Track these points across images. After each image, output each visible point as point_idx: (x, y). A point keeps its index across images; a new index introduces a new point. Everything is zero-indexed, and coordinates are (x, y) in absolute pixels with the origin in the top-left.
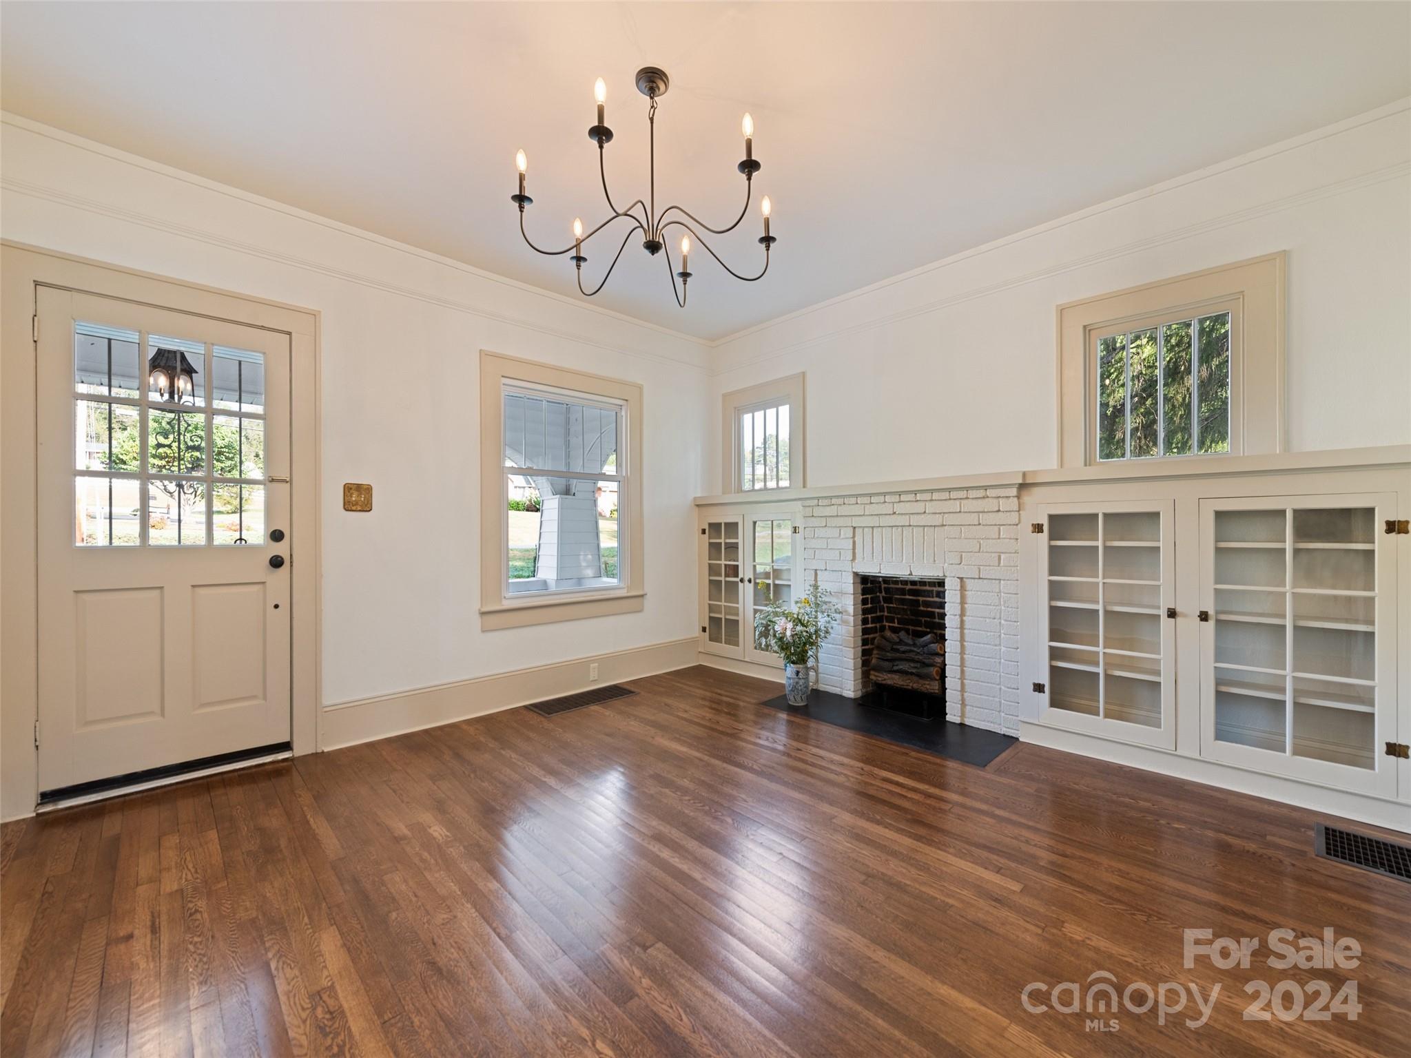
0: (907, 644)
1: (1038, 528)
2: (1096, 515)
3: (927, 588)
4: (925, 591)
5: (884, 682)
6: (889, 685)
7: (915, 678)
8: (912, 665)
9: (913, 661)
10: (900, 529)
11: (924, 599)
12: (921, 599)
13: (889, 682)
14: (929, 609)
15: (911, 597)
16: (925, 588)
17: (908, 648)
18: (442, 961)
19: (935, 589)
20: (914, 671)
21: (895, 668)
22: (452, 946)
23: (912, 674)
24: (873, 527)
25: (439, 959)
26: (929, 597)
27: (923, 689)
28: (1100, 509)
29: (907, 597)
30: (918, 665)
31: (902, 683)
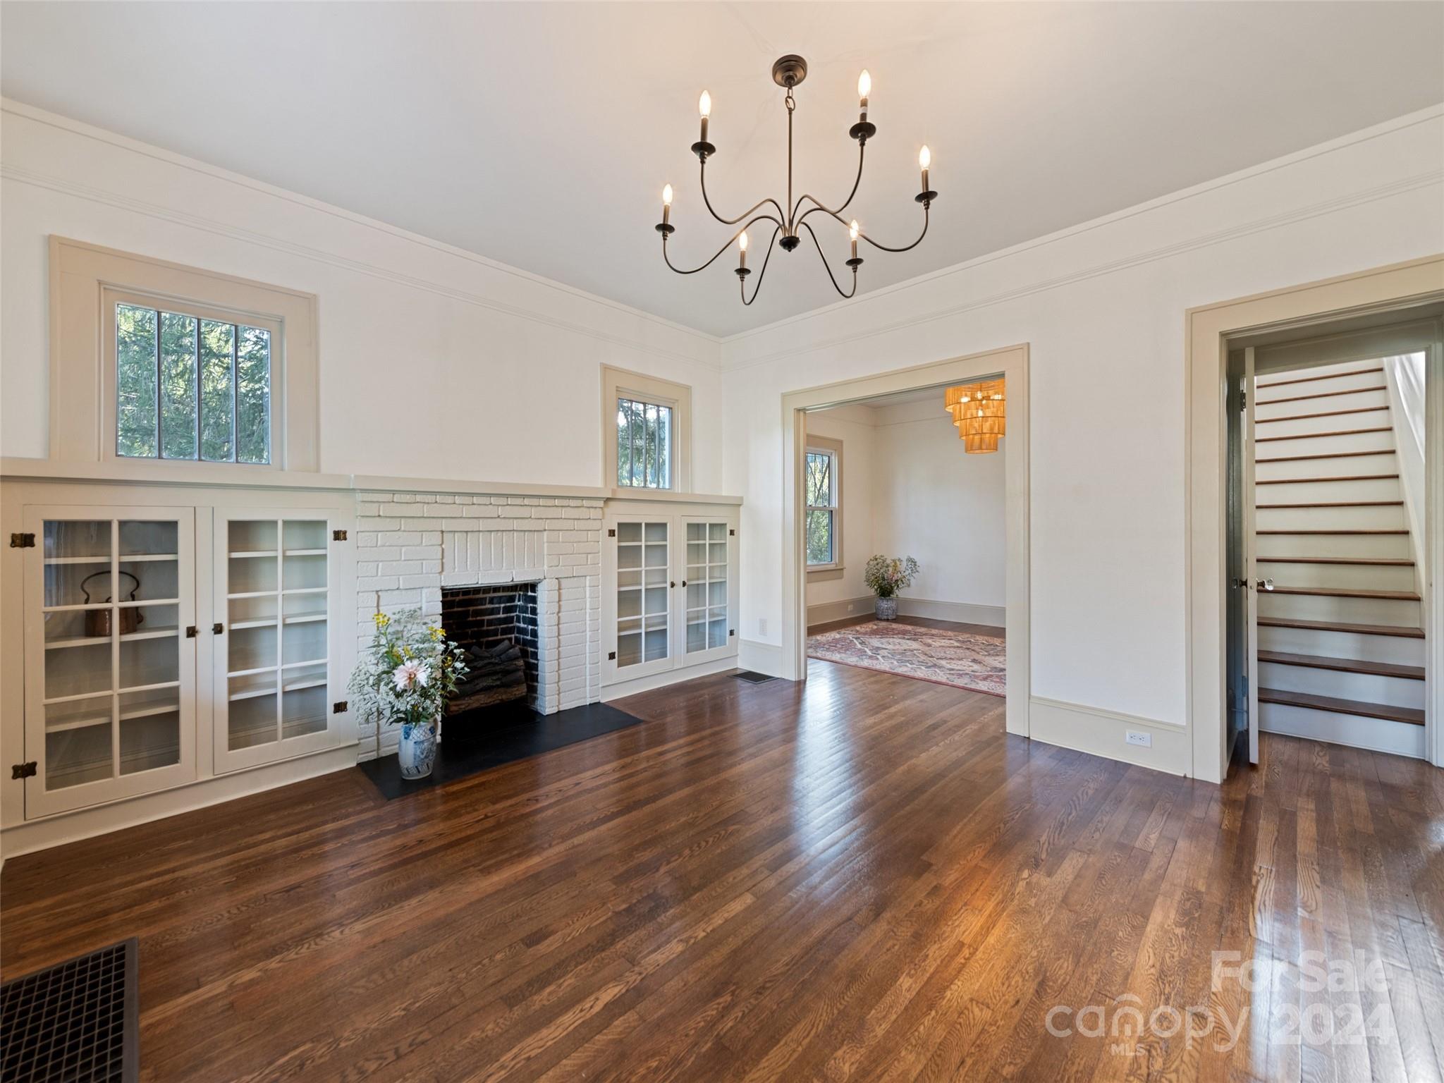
0: (482, 658)
1: (612, 533)
2: (640, 524)
3: (481, 596)
4: (478, 599)
5: (469, 708)
6: (477, 708)
7: (502, 690)
8: (495, 678)
9: (495, 673)
10: (499, 534)
11: (475, 608)
12: (471, 608)
13: (475, 705)
14: (478, 618)
15: (460, 609)
16: (477, 596)
17: (486, 662)
18: (1031, 987)
19: (488, 595)
20: (498, 683)
21: (478, 687)
22: (1009, 986)
23: (498, 686)
24: (467, 532)
25: (1031, 990)
26: (482, 605)
27: (513, 698)
28: (643, 520)
29: (456, 609)
30: (500, 676)
31: (490, 700)
